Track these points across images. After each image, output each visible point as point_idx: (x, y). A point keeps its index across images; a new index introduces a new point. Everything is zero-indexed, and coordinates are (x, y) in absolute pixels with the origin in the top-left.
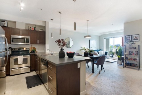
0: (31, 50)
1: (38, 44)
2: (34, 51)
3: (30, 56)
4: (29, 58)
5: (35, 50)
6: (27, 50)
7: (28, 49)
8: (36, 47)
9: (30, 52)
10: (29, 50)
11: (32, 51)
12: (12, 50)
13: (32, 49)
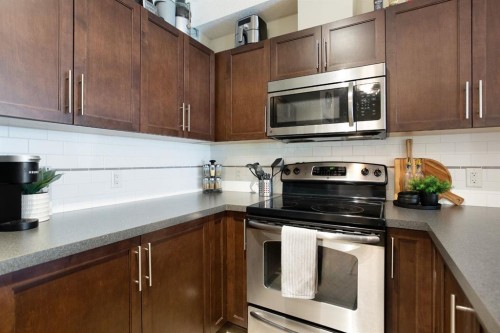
0: (402, 183)
1: (473, 123)
2: (426, 196)
3: (384, 242)
4: (370, 264)
5: (443, 190)
6: (371, 178)
7: (377, 173)
8: (444, 160)
9: (392, 195)
10: (381, 179)
11: (409, 187)
12: (285, 177)
13: (414, 176)
